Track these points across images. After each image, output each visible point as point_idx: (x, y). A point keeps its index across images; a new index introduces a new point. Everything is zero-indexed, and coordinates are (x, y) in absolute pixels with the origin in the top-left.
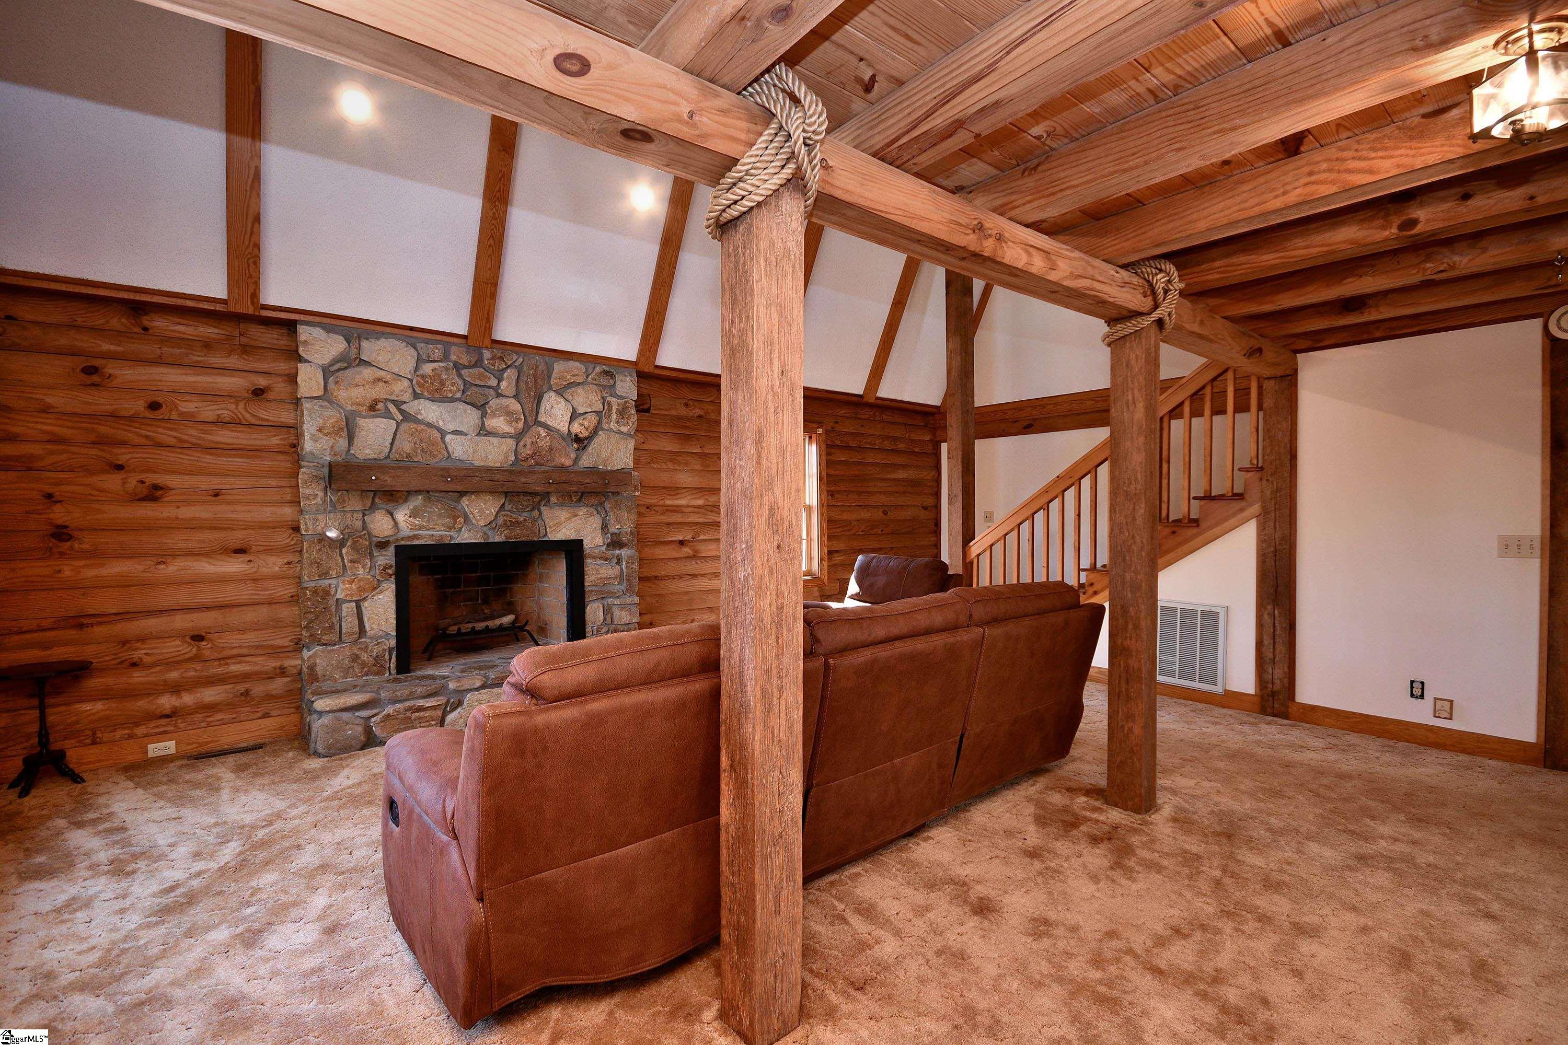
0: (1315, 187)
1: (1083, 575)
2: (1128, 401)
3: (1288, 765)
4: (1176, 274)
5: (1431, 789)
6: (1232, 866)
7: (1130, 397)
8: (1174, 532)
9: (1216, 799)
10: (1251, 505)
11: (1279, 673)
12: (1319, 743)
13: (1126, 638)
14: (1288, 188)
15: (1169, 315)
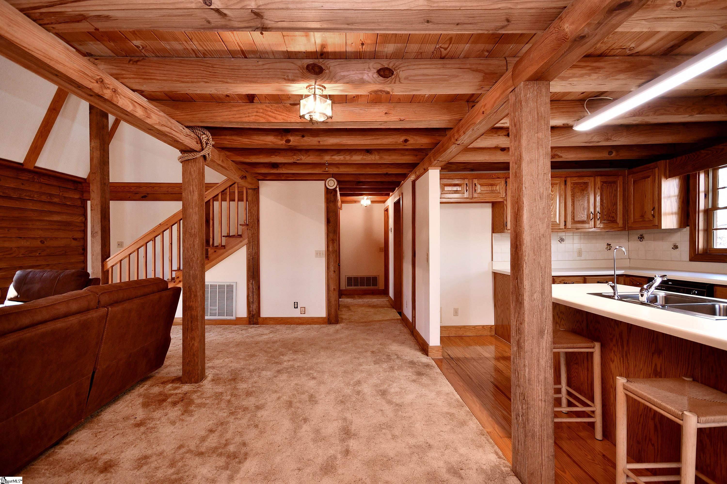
0: (258, 118)
1: (174, 273)
2: (190, 190)
3: (257, 343)
4: (211, 137)
5: (300, 339)
6: (236, 392)
7: (191, 189)
8: (215, 251)
9: (231, 365)
10: (244, 240)
11: (255, 306)
12: (267, 332)
13: (191, 301)
14: (250, 115)
15: (208, 154)
